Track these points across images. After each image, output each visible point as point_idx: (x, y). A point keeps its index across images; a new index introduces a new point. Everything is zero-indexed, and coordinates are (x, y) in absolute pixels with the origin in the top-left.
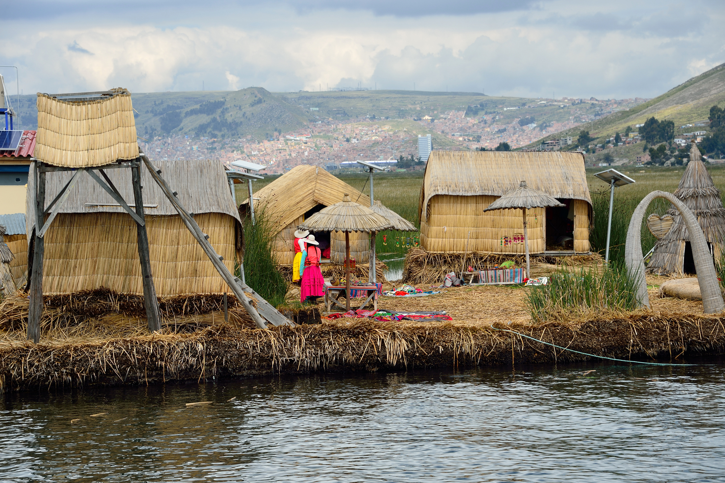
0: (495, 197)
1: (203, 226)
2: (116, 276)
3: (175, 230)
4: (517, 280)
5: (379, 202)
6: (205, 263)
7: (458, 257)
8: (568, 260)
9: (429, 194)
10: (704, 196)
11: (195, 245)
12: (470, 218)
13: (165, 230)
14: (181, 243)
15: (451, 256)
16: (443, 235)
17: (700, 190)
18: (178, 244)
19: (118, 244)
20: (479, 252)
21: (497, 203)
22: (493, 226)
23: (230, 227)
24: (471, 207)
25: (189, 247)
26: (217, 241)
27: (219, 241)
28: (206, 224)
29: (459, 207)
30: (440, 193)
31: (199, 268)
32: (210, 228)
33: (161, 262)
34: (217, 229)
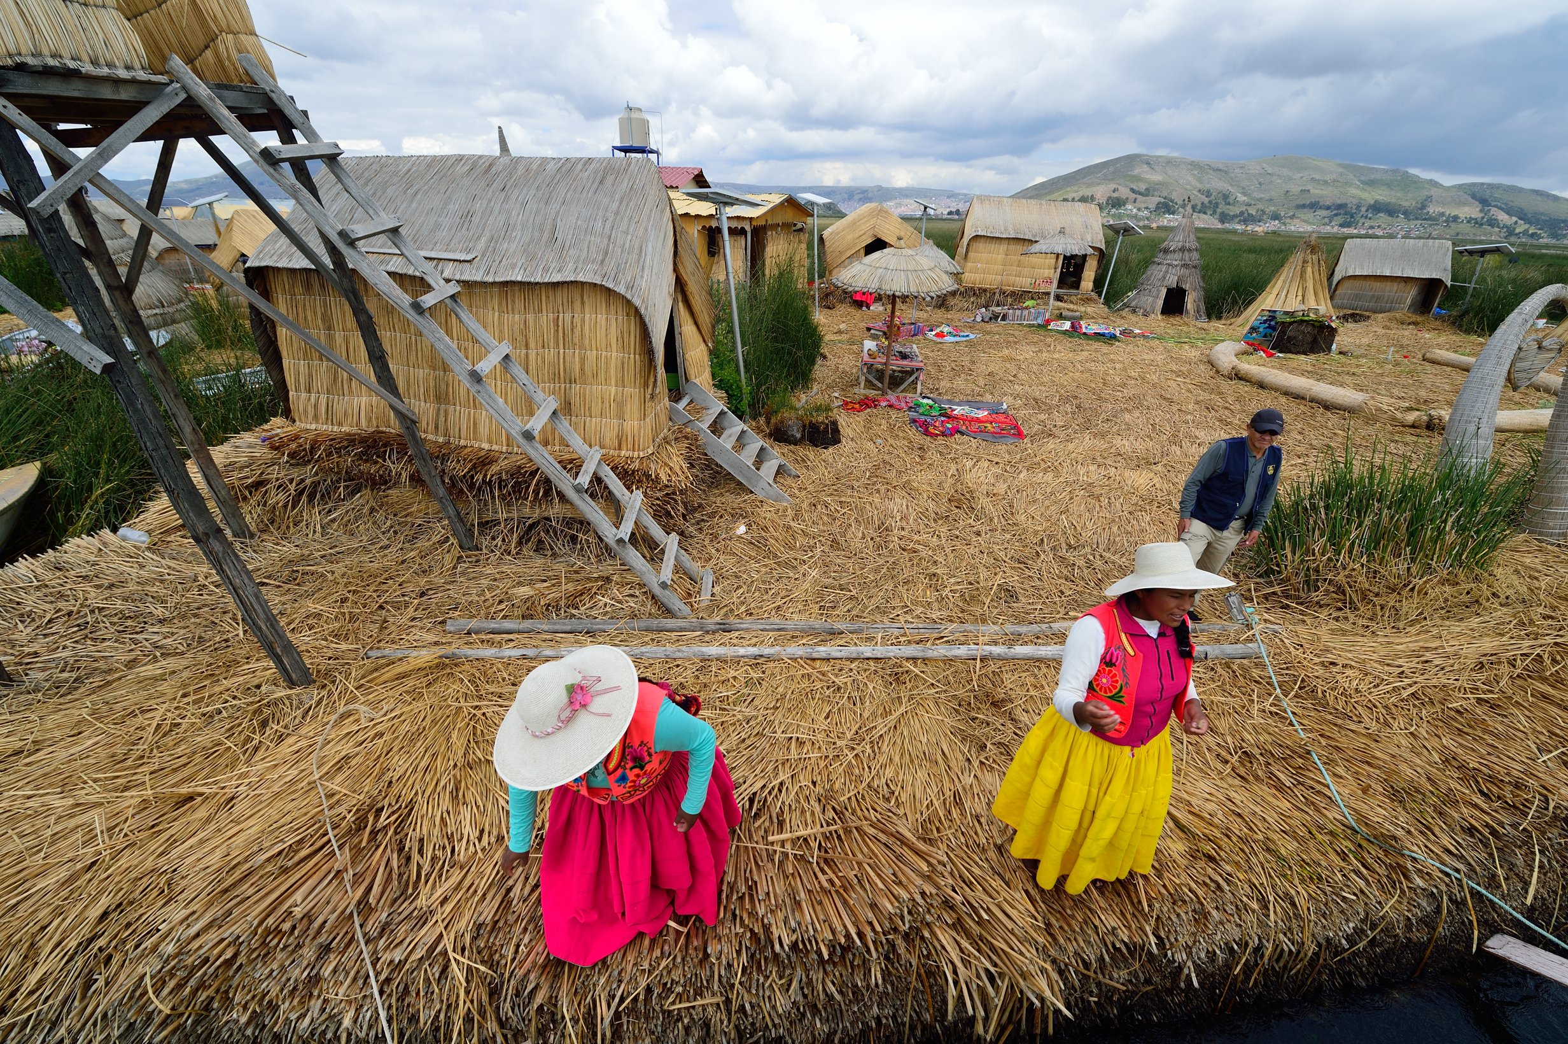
0: (1032, 242)
1: (573, 309)
2: (423, 404)
3: (517, 316)
4: (1040, 321)
5: (931, 242)
6: (585, 389)
7: (985, 290)
8: (1074, 299)
9: (969, 234)
10: (1190, 250)
11: (562, 351)
12: (1001, 257)
13: (497, 314)
14: (532, 344)
15: (980, 289)
16: (975, 271)
17: (1187, 245)
18: (527, 346)
19: (413, 338)
20: (1004, 288)
21: (1036, 248)
22: (1019, 266)
23: (628, 315)
24: (1003, 247)
25: (550, 354)
26: (603, 346)
27: (608, 346)
28: (578, 304)
29: (993, 246)
30: (980, 233)
31: (575, 400)
32: (587, 316)
33: (499, 383)
34: (602, 318)
